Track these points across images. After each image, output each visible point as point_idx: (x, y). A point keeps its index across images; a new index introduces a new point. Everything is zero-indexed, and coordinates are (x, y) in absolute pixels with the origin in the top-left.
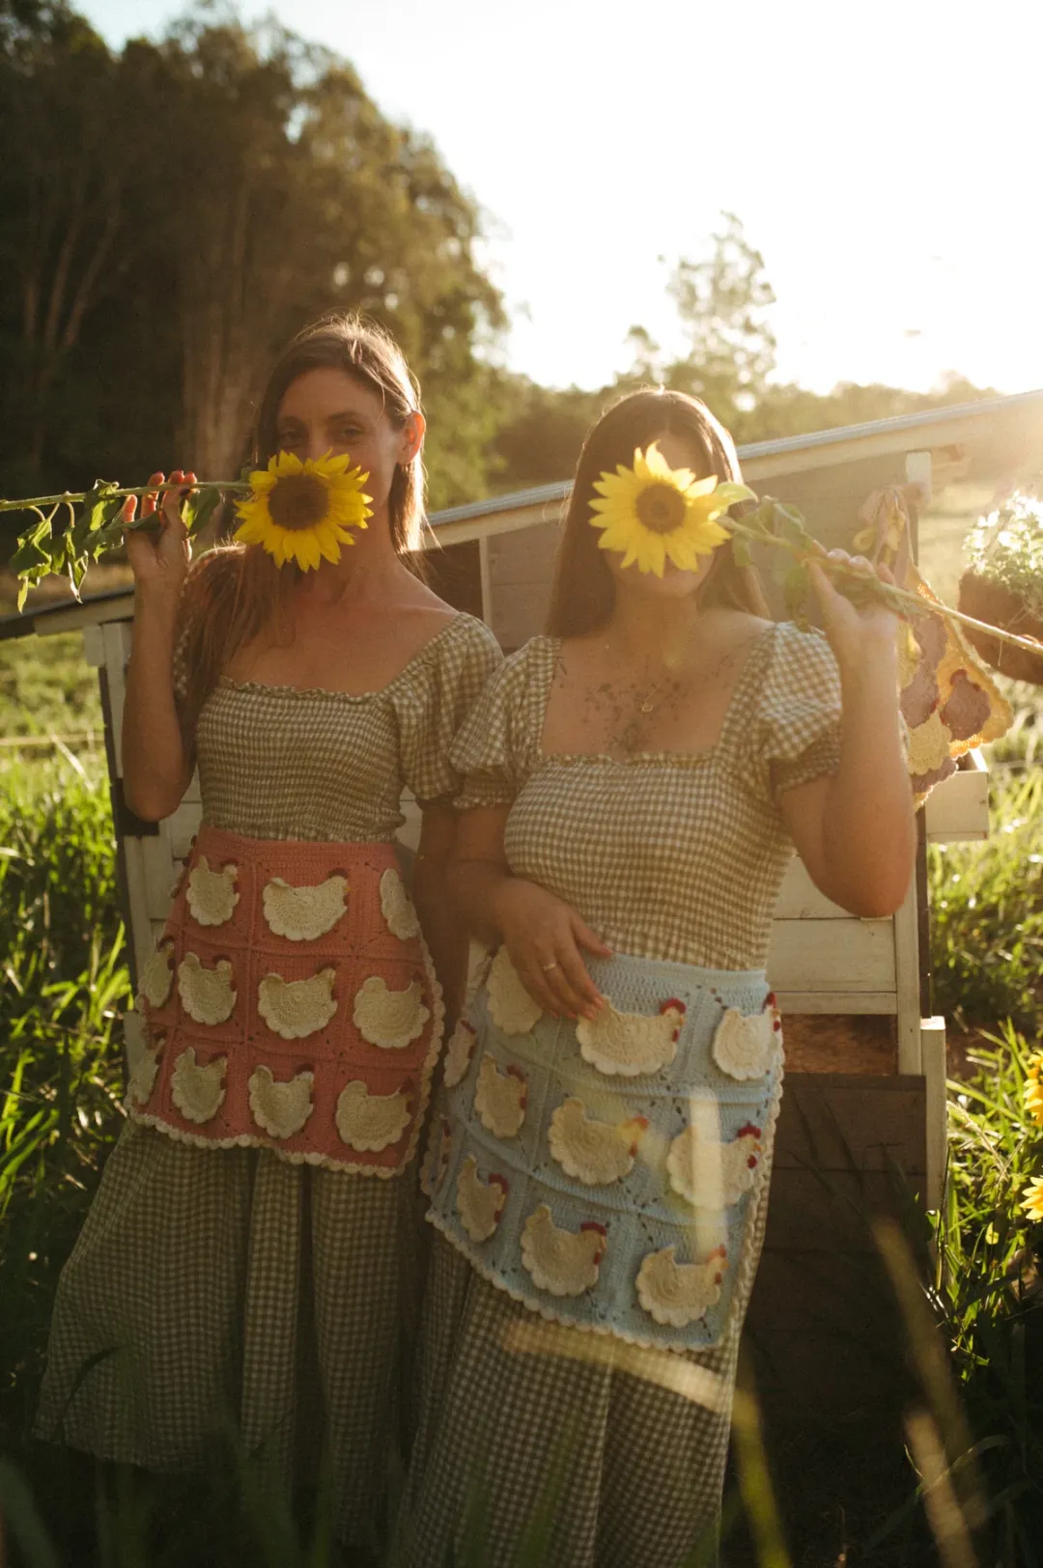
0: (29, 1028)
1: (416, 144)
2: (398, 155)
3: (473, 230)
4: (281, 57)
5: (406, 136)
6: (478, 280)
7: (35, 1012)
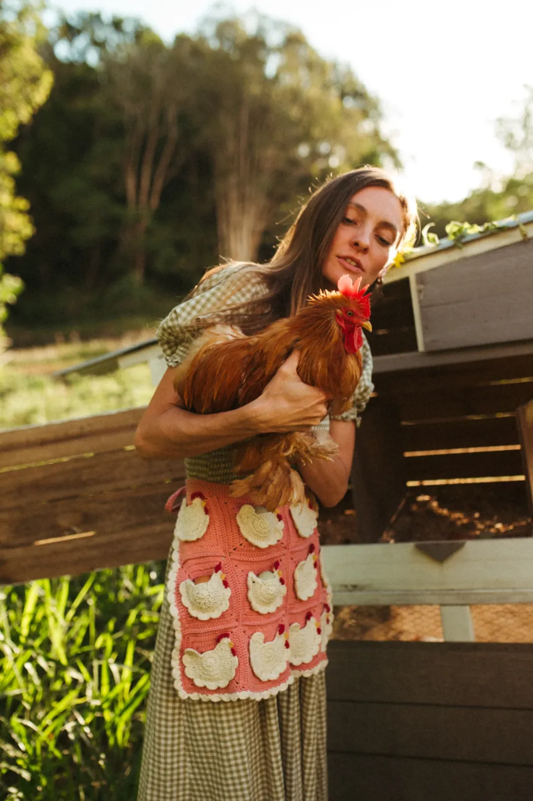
0: (139, 616)
1: (342, 68)
2: (331, 76)
3: (380, 115)
4: (261, 30)
5: (335, 66)
6: (385, 143)
7: (142, 605)
